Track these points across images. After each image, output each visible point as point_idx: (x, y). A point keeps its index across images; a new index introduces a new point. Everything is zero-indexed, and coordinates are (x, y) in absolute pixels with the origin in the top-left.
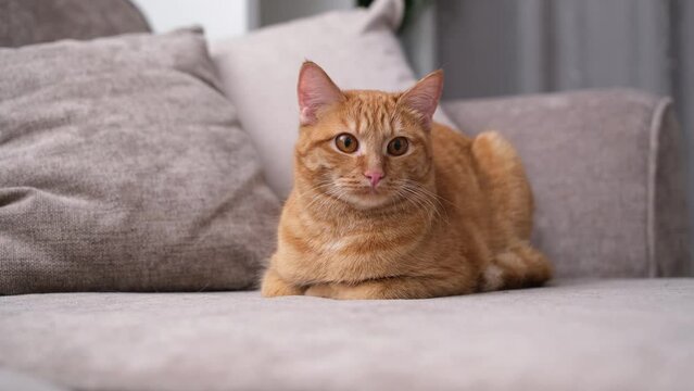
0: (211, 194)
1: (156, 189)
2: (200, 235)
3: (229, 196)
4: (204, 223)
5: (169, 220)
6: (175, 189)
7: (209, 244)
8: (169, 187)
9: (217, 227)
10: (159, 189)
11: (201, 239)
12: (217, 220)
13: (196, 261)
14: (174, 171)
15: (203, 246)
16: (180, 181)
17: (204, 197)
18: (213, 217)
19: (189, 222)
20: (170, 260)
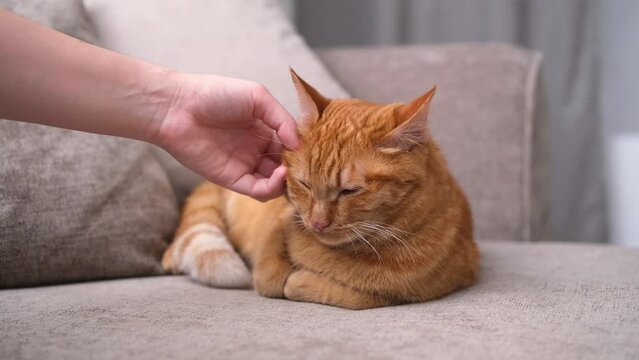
0: (101, 178)
1: (43, 176)
2: (92, 223)
3: (119, 179)
4: (95, 210)
5: (59, 209)
6: (63, 175)
7: (101, 232)
8: (57, 172)
9: (108, 215)
10: (46, 176)
11: (93, 228)
12: (109, 206)
13: (88, 251)
14: (60, 154)
15: (94, 236)
16: (67, 165)
17: (94, 182)
18: (105, 203)
19: (80, 210)
20: (60, 253)
